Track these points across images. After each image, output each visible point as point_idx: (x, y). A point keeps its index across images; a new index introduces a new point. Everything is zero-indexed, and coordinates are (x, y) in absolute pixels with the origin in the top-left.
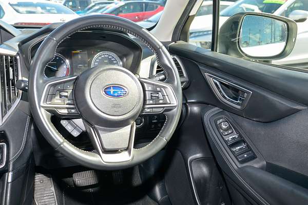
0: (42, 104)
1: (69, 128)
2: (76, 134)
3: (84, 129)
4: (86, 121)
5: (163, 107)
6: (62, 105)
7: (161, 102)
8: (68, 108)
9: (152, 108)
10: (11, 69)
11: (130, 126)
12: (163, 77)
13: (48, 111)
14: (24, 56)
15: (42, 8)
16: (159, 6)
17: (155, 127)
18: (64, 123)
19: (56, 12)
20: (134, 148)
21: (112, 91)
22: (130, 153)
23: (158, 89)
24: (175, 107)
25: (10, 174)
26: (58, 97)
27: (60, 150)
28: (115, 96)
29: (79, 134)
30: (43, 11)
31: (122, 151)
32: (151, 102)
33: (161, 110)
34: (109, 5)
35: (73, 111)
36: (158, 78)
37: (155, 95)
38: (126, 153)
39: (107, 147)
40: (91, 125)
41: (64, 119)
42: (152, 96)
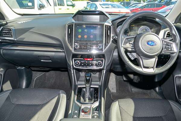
0: (122, 46)
1: (130, 56)
2: (132, 59)
3: (136, 57)
4: (138, 54)
5: (170, 52)
6: (129, 46)
7: (170, 50)
8: (131, 48)
9: (165, 52)
10: (109, 31)
11: (155, 58)
12: (171, 39)
13: (124, 48)
14: (114, 26)
15: (111, 6)
16: (163, 5)
17: (162, 60)
18: (128, 54)
19: (117, 7)
20: (156, 67)
21: (150, 43)
22: (154, 69)
23: (169, 44)
24: (176, 52)
25: (105, 71)
26: (128, 44)
27: (127, 64)
28: (151, 45)
29: (134, 59)
30: (112, 7)
31: (151, 68)
32: (165, 49)
33: (169, 53)
34: (139, 5)
35: (133, 49)
36: (168, 39)
37: (167, 46)
38: (152, 69)
39: (145, 65)
40: (139, 56)
41: (129, 52)
42: (166, 47)
